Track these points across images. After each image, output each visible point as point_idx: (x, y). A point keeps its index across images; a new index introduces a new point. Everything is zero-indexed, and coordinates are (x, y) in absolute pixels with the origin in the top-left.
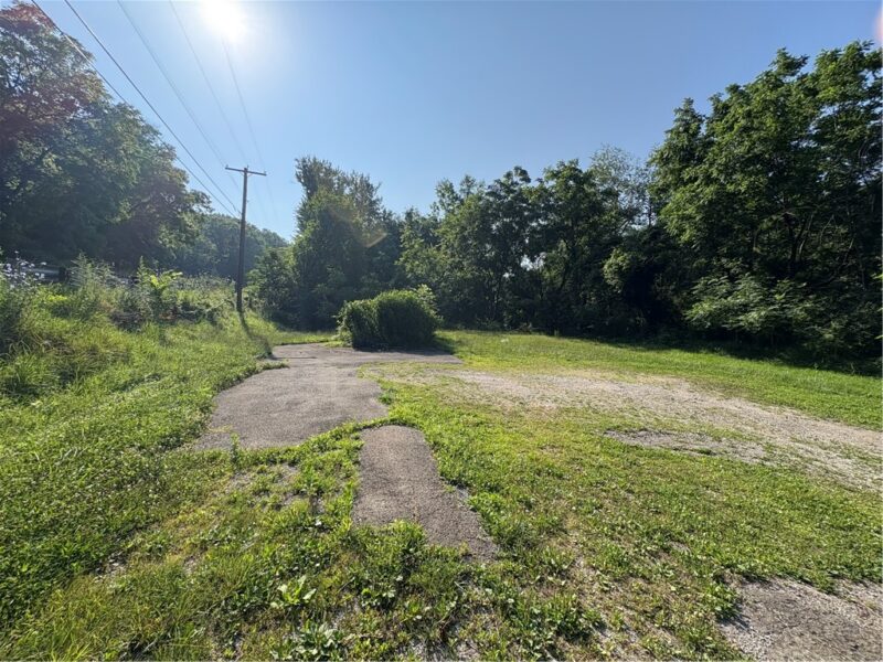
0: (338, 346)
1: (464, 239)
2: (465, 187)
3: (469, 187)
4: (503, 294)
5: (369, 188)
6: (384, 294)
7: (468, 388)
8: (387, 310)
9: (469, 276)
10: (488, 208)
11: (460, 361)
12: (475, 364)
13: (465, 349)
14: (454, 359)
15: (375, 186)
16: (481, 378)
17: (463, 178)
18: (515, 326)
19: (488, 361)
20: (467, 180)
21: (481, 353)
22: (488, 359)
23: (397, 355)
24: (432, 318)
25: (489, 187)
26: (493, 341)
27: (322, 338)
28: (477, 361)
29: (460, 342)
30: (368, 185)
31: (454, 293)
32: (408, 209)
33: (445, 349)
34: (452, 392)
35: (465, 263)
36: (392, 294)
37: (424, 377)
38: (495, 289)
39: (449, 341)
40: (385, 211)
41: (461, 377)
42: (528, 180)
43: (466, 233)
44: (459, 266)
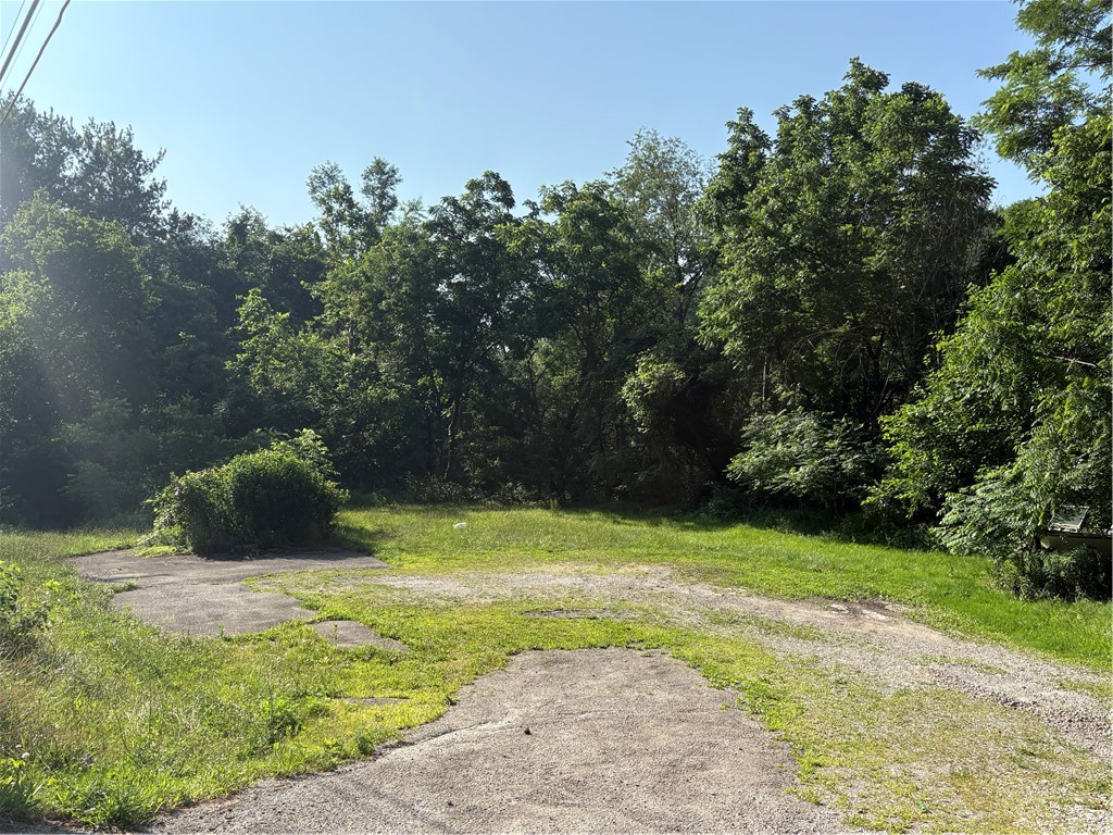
0: (166, 554)
1: (380, 315)
2: (374, 183)
3: (384, 184)
4: (468, 424)
5: (131, 158)
6: (244, 458)
7: (397, 593)
8: (253, 486)
9: (393, 395)
10: (426, 258)
11: (384, 565)
12: (406, 566)
13: (391, 544)
14: (374, 562)
15: (149, 155)
16: (414, 583)
17: (371, 163)
18: (491, 490)
19: (427, 562)
20: (379, 167)
21: (416, 549)
22: (427, 559)
23: (284, 562)
24: (331, 495)
25: (432, 210)
26: (439, 526)
27: (116, 542)
28: (409, 562)
29: (381, 534)
30: (129, 152)
31: (360, 426)
32: (237, 214)
33: (357, 546)
34: (378, 598)
35: (383, 366)
36: (257, 458)
37: (339, 586)
38: (448, 414)
39: (361, 531)
40: (174, 217)
41: (387, 584)
42: (510, 203)
43: (383, 305)
44: (369, 373)
